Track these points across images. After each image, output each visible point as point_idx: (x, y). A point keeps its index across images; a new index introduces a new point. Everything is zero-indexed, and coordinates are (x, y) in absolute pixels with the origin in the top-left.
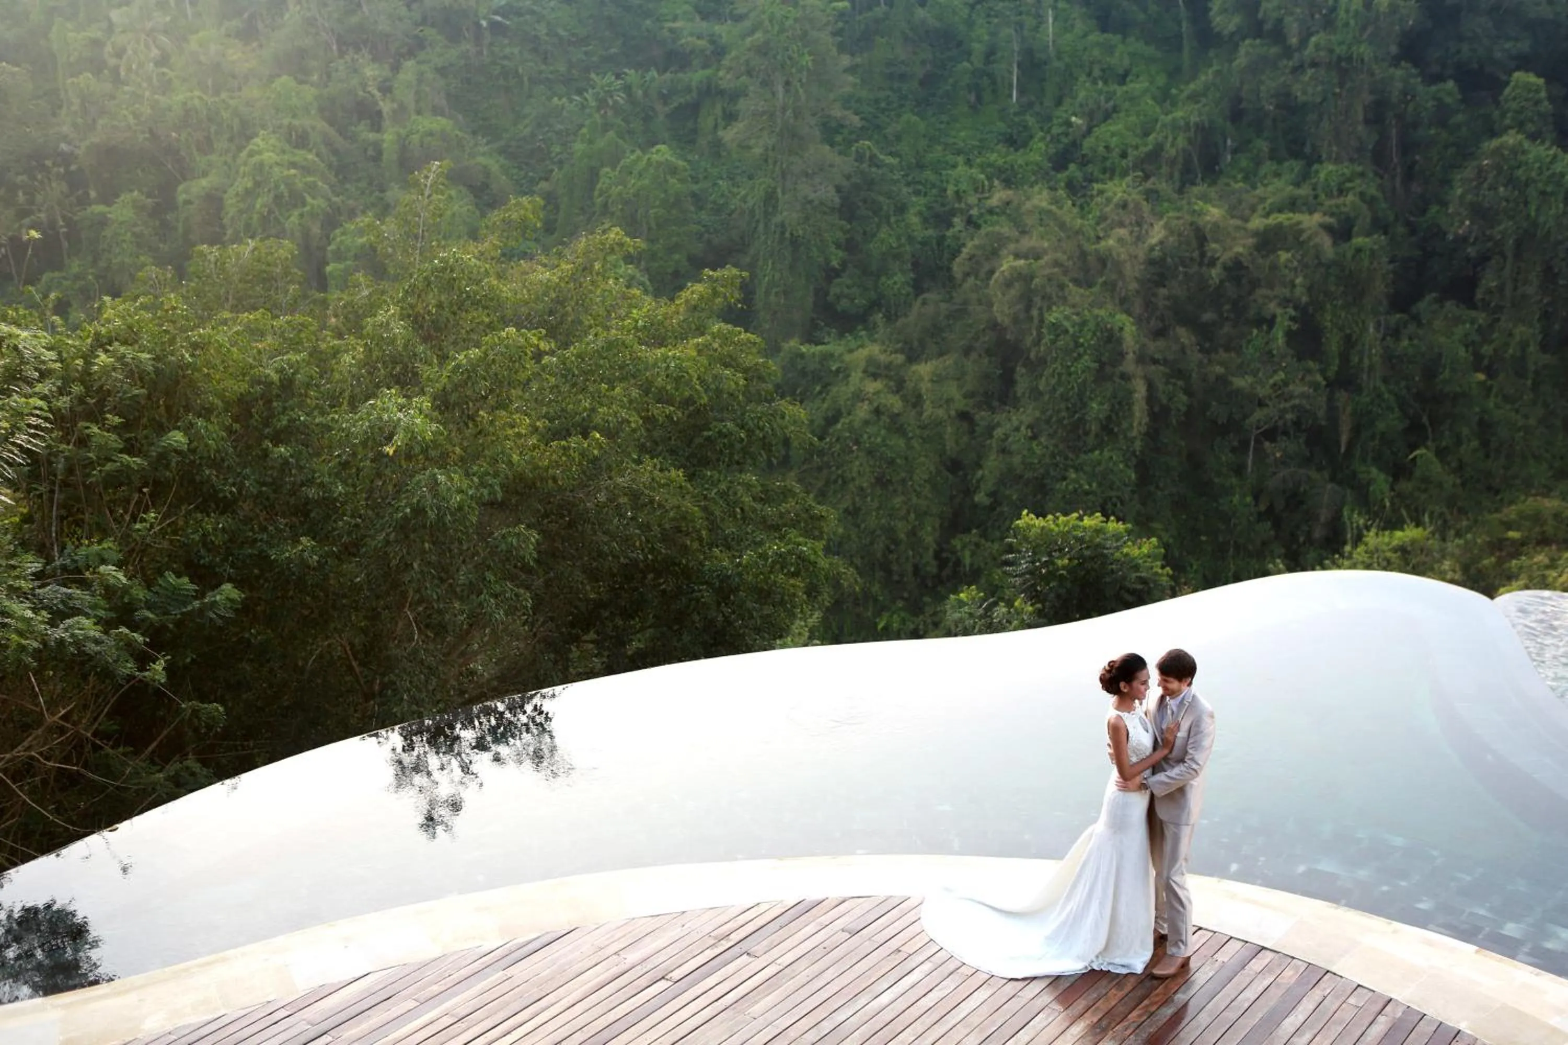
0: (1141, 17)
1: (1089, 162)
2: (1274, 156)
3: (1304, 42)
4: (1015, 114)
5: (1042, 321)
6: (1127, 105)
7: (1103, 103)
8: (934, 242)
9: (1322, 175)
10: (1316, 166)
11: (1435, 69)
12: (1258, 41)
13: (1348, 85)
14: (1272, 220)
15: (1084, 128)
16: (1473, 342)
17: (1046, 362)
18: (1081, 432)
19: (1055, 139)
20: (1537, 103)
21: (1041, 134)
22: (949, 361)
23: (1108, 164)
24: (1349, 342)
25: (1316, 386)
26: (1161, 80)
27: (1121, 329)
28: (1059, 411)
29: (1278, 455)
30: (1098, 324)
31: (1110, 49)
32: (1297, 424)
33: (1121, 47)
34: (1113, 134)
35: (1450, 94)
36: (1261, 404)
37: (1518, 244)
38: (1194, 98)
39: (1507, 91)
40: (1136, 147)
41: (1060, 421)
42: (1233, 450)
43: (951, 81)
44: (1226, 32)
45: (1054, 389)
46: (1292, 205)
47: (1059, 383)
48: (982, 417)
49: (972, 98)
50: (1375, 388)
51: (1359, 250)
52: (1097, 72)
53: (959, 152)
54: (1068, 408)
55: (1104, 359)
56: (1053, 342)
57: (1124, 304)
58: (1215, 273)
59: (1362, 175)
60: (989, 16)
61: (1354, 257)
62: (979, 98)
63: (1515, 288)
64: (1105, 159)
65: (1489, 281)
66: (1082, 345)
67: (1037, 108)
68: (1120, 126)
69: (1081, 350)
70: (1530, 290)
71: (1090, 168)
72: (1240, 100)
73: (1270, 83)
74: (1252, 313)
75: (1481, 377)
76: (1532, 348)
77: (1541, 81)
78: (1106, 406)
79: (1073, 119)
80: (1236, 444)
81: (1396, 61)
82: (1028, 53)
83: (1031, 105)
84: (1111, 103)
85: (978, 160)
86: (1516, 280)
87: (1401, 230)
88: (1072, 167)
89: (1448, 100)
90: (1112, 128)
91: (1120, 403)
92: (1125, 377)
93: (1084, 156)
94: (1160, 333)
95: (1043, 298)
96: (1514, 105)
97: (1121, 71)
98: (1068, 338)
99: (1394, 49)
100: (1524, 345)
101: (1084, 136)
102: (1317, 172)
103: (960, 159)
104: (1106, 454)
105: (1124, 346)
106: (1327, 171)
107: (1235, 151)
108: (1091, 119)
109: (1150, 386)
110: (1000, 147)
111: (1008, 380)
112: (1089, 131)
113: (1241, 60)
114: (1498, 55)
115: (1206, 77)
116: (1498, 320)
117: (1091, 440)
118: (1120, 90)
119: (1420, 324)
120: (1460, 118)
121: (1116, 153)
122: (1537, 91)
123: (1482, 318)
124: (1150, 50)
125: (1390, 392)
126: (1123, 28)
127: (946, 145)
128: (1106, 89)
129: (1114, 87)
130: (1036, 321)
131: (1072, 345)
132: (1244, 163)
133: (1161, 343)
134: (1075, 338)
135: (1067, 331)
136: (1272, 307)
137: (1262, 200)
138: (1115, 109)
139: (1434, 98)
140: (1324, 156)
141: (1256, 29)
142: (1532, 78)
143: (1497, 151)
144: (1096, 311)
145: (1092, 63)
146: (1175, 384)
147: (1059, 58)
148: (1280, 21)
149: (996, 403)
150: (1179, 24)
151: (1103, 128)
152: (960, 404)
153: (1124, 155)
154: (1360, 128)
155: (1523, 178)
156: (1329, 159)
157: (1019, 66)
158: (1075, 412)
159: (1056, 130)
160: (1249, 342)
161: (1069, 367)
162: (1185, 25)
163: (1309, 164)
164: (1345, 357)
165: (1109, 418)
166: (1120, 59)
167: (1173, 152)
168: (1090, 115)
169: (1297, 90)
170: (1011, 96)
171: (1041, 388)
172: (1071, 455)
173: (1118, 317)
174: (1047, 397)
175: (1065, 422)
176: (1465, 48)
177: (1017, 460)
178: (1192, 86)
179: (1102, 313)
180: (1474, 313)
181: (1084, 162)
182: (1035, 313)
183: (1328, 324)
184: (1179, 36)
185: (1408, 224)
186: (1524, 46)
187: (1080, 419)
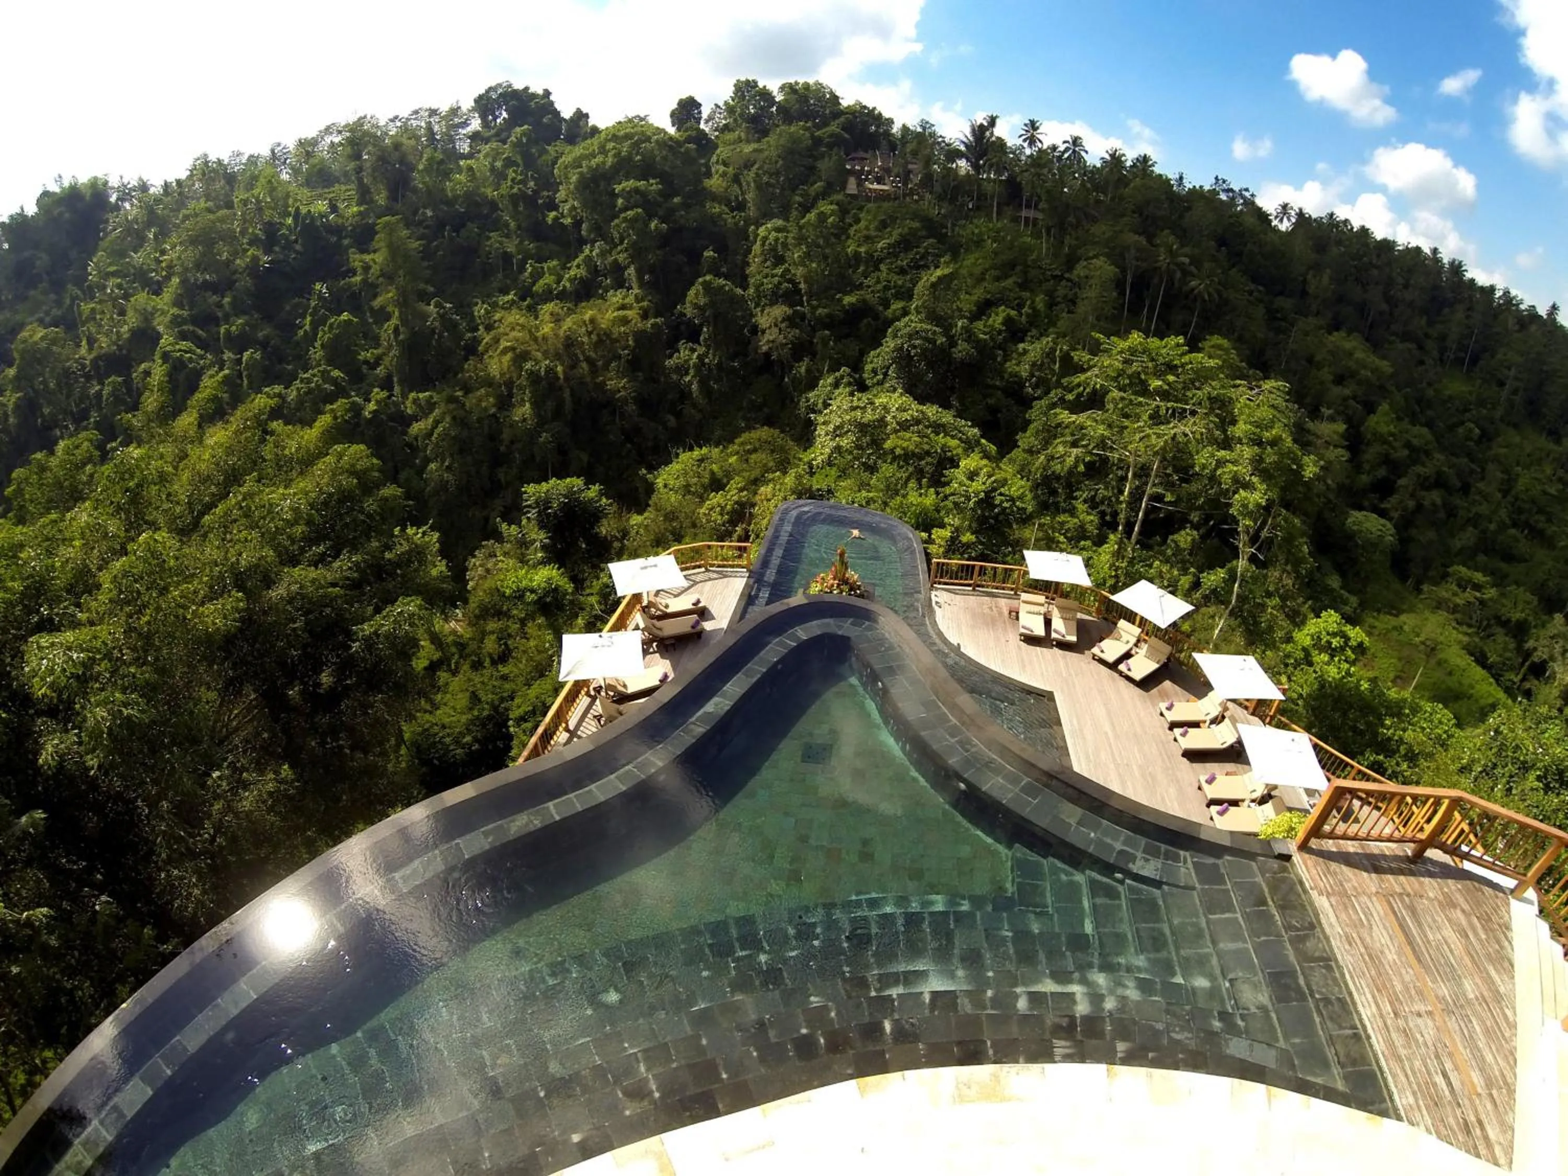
1: (536, 297)
2: (612, 288)
23: (544, 297)
34: (545, 284)
61: (651, 327)
64: (542, 295)
71: (537, 299)
79: (527, 279)
88: (528, 300)
93: (533, 294)
96: (706, 265)
105: (558, 374)
107: (597, 288)
112: (534, 283)
121: (546, 292)
134: (537, 374)
146: (582, 389)
151: (540, 281)
163: (628, 290)
167: (571, 290)
181: (534, 296)
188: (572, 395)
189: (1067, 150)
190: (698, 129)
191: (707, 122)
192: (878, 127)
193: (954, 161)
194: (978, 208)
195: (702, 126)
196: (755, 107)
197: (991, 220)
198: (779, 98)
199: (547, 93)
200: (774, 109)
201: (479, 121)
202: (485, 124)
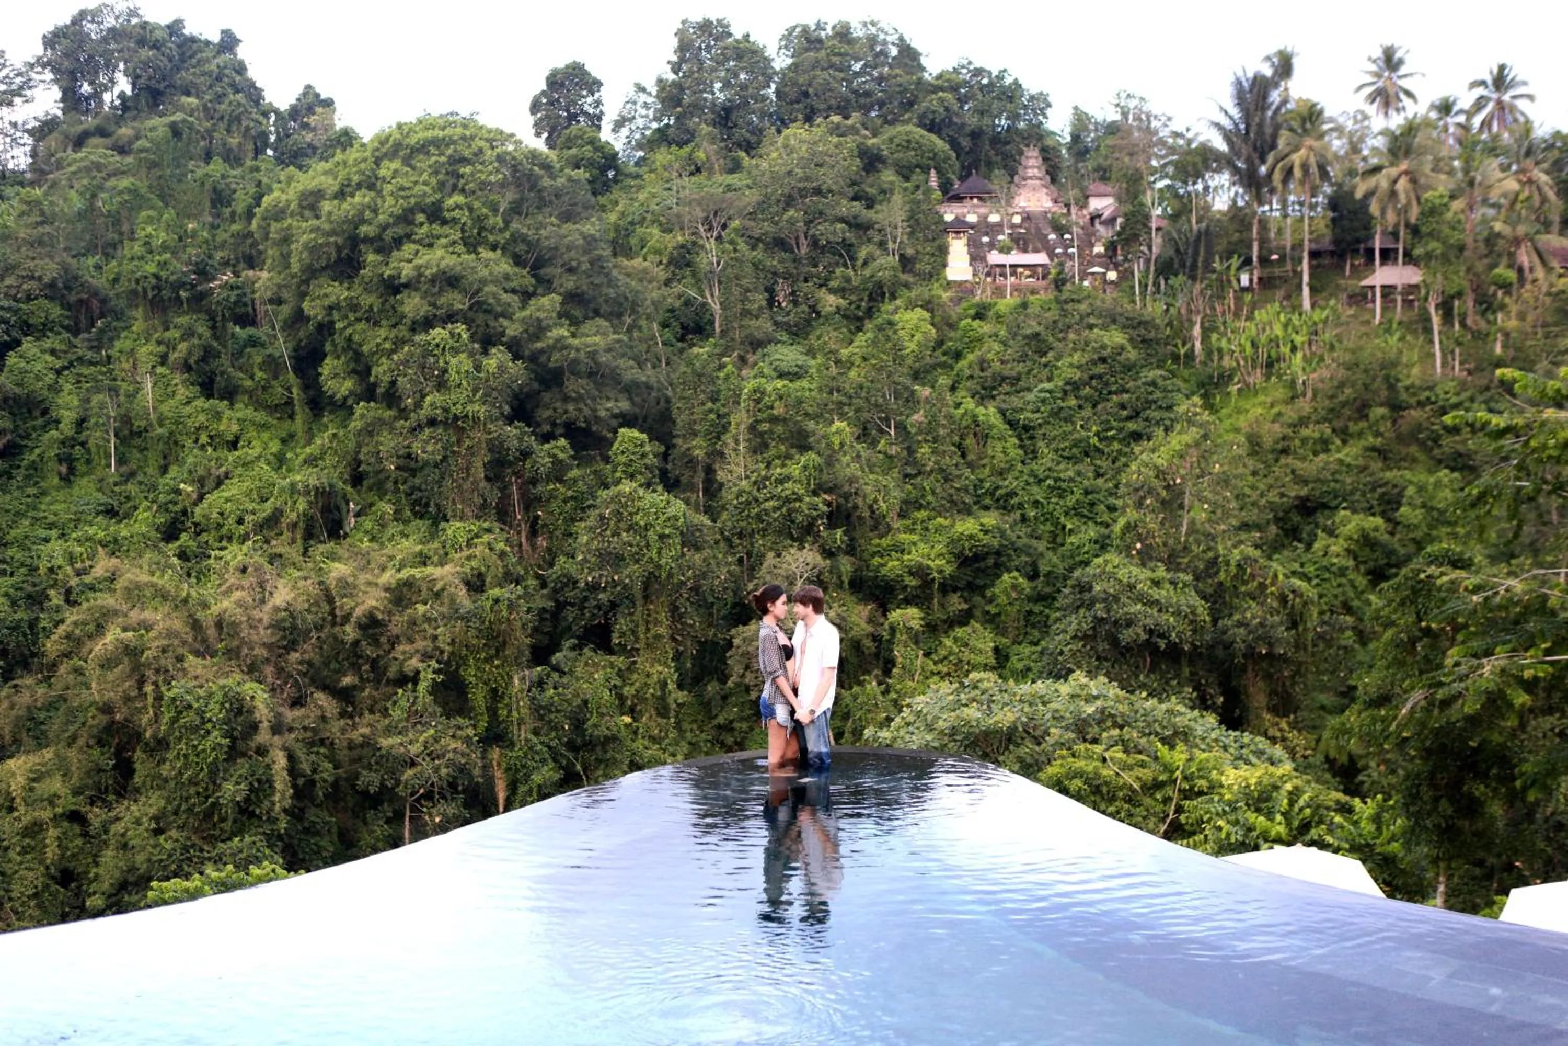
0: (248, 383)
1: (202, 531)
2: (398, 516)
3: (418, 405)
4: (116, 484)
5: (159, 698)
6: (239, 470)
7: (213, 471)
8: (26, 625)
9: (450, 532)
10: (443, 525)
11: (547, 428)
12: (372, 404)
13: (468, 442)
14: (404, 574)
15: (195, 496)
16: (615, 686)
17: (168, 744)
18: (216, 818)
19: (164, 508)
20: (643, 456)
21: (146, 503)
22: (48, 754)
23: (224, 531)
24: (495, 695)
25: (467, 740)
26: (275, 446)
27: (253, 697)
28: (187, 799)
29: (437, 820)
30: (225, 695)
31: (218, 416)
32: (453, 785)
33: (228, 413)
34: (227, 500)
35: (563, 450)
36: (413, 764)
37: (646, 586)
38: (311, 461)
39: (616, 445)
40: (253, 513)
41: (190, 810)
42: (388, 821)
43: (37, 451)
44: (338, 396)
45: (180, 773)
46: (424, 560)
47: (186, 766)
48: (96, 816)
49: (64, 469)
50: (527, 740)
51: (497, 601)
52: (204, 439)
53: (51, 526)
54: (198, 794)
55: (236, 734)
56: (174, 721)
57: (252, 670)
58: (350, 632)
59: (489, 531)
60: (79, 382)
61: (492, 608)
62: (72, 470)
63: (648, 630)
64: (220, 526)
65: (622, 624)
66: (210, 720)
67: (140, 477)
68: (234, 492)
69: (209, 726)
70: (662, 630)
71: (204, 537)
72: (359, 463)
73: (387, 443)
74: (392, 672)
75: (627, 719)
76: (671, 686)
77: (644, 436)
78: (242, 786)
79: (182, 486)
80: (390, 814)
81: (510, 420)
82: (126, 420)
83: (132, 474)
84: (223, 469)
85: (74, 535)
86: (647, 622)
87: (532, 582)
88: (184, 537)
89: (561, 456)
90: (225, 494)
91: (259, 781)
92: (262, 751)
93: (196, 525)
94: (297, 702)
95: (157, 671)
96: (622, 459)
97: (230, 438)
98: (192, 714)
99: (507, 409)
100: (664, 684)
101: (195, 504)
102: (444, 530)
103: (54, 533)
104: (247, 839)
105: (257, 715)
106: (454, 529)
107: (358, 515)
108: (202, 486)
109: (291, 757)
110: (100, 518)
111: (125, 769)
112: (201, 498)
113: (356, 424)
114: (602, 414)
115: (322, 440)
116: (635, 663)
117: (228, 826)
118: (232, 456)
119: (562, 673)
120: (574, 473)
121: (231, 520)
122: (642, 445)
123: (620, 661)
124: (260, 416)
125: (542, 743)
126: (230, 394)
127: (36, 519)
128: (215, 455)
129: (223, 453)
130: (150, 699)
131: (198, 721)
132: (368, 525)
133: (298, 713)
134: (201, 713)
135: (190, 707)
136: (414, 663)
137: (392, 558)
138: (227, 476)
139: (550, 455)
140: (449, 514)
141: (369, 393)
142: (635, 433)
143: (615, 499)
144: (221, 682)
145: (198, 429)
146: (318, 753)
147: (161, 426)
148: (393, 383)
149: (111, 797)
150: (289, 390)
151: (216, 494)
152: (67, 803)
153: (240, 521)
154: (483, 484)
155: (642, 523)
156: (455, 516)
157: (116, 435)
158: (207, 797)
159: (162, 498)
160: (395, 703)
161: (195, 747)
162: (295, 391)
163: (435, 524)
164: (492, 712)
165: (247, 799)
166: (228, 426)
167: (294, 516)
168: (201, 481)
169: (417, 448)
170: (109, 466)
171: (164, 773)
172: (206, 848)
173: (248, 685)
174: (172, 784)
175: (197, 809)
176: (571, 407)
177: (140, 858)
178: (308, 450)
179: (229, 682)
180: (613, 658)
181: (199, 530)
182: (149, 688)
183: (473, 679)
184: (289, 402)
185: (538, 577)
186: (624, 405)
187: (214, 805)
188: (293, 770)
189: (1480, 104)
190: (594, 142)
191: (619, 125)
192: (1015, 117)
193: (1198, 175)
194: (1266, 283)
195: (606, 134)
196: (726, 85)
197: (1296, 308)
198: (781, 62)
199: (229, 42)
200: (771, 91)
201: (56, 93)
202: (71, 99)
